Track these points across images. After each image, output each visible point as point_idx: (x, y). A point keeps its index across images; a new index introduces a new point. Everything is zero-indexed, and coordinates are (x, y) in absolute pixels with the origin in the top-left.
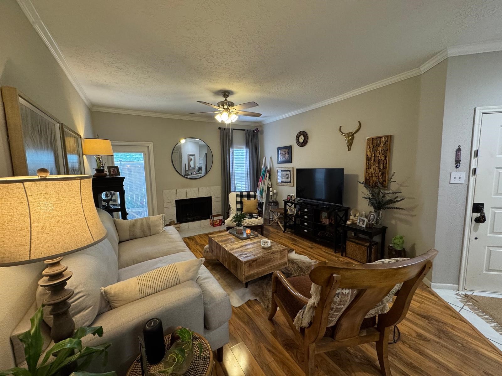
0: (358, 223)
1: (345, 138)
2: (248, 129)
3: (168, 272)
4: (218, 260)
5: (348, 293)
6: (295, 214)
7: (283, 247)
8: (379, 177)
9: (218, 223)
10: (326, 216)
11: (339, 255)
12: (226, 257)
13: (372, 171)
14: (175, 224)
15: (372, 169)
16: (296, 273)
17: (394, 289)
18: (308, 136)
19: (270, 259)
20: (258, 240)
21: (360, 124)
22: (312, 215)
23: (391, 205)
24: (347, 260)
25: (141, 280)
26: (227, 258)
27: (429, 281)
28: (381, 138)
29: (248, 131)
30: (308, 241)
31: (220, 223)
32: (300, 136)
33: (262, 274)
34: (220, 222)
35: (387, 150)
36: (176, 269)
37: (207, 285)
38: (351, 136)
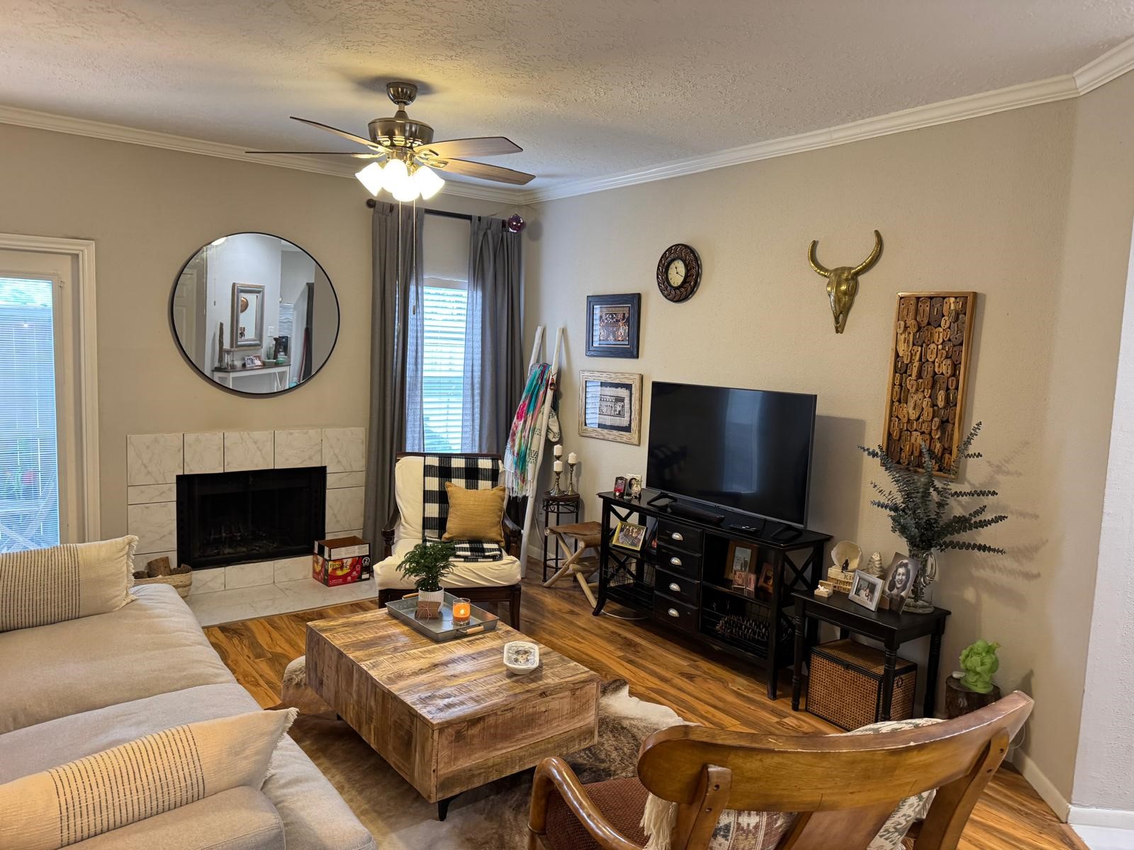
0: (852, 594)
1: (828, 285)
2: (484, 212)
3: (164, 755)
4: (339, 718)
5: (757, 827)
6: (638, 549)
7: (583, 672)
8: (930, 434)
9: (346, 571)
10: (746, 562)
11: (784, 705)
12: (371, 708)
13: (911, 411)
14: (172, 572)
15: (911, 404)
16: (624, 769)
17: (900, 814)
18: (699, 266)
19: (534, 714)
20: (495, 644)
21: (880, 242)
22: (698, 555)
23: (964, 537)
24: (808, 723)
25: (66, 784)
26: (374, 707)
27: (1064, 801)
28: (944, 298)
29: (484, 223)
30: (678, 651)
31: (354, 573)
32: (673, 260)
33: (501, 772)
34: (353, 566)
35: (961, 344)
36: (193, 747)
37: (299, 804)
38: (847, 280)
